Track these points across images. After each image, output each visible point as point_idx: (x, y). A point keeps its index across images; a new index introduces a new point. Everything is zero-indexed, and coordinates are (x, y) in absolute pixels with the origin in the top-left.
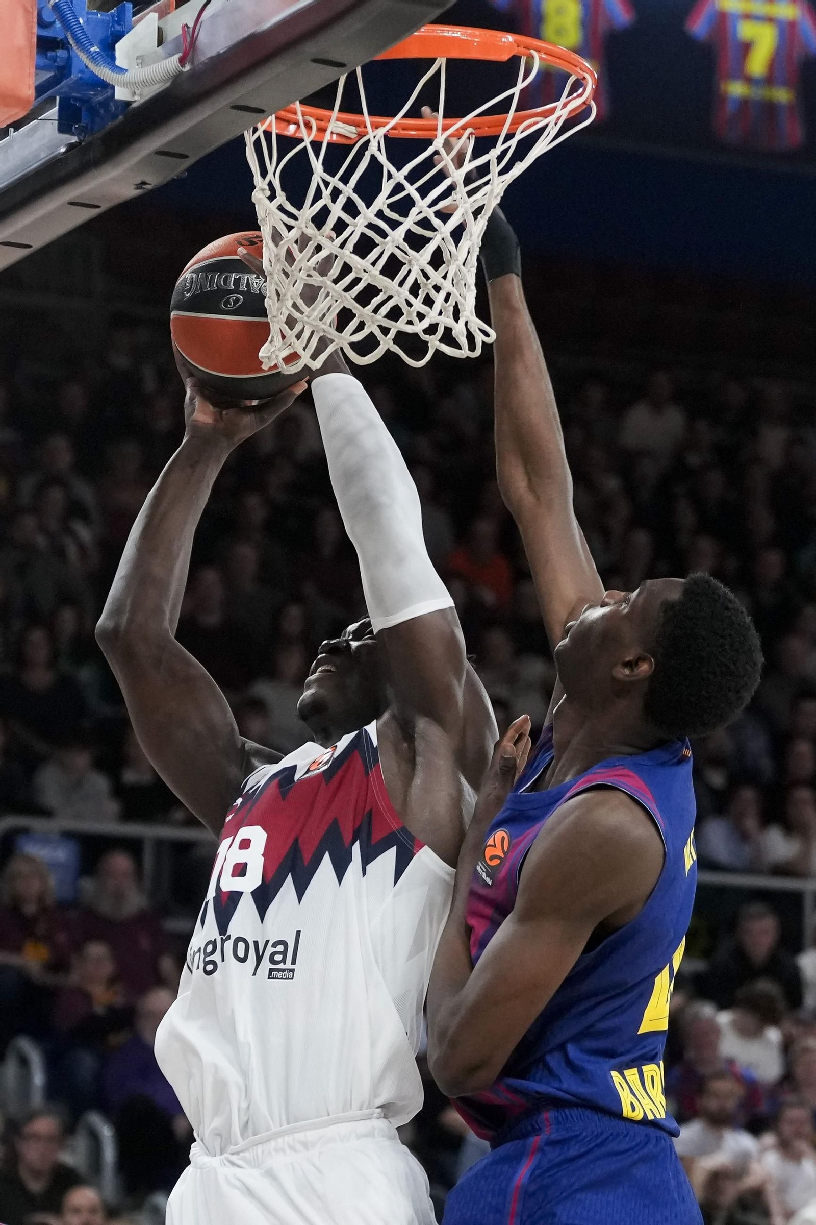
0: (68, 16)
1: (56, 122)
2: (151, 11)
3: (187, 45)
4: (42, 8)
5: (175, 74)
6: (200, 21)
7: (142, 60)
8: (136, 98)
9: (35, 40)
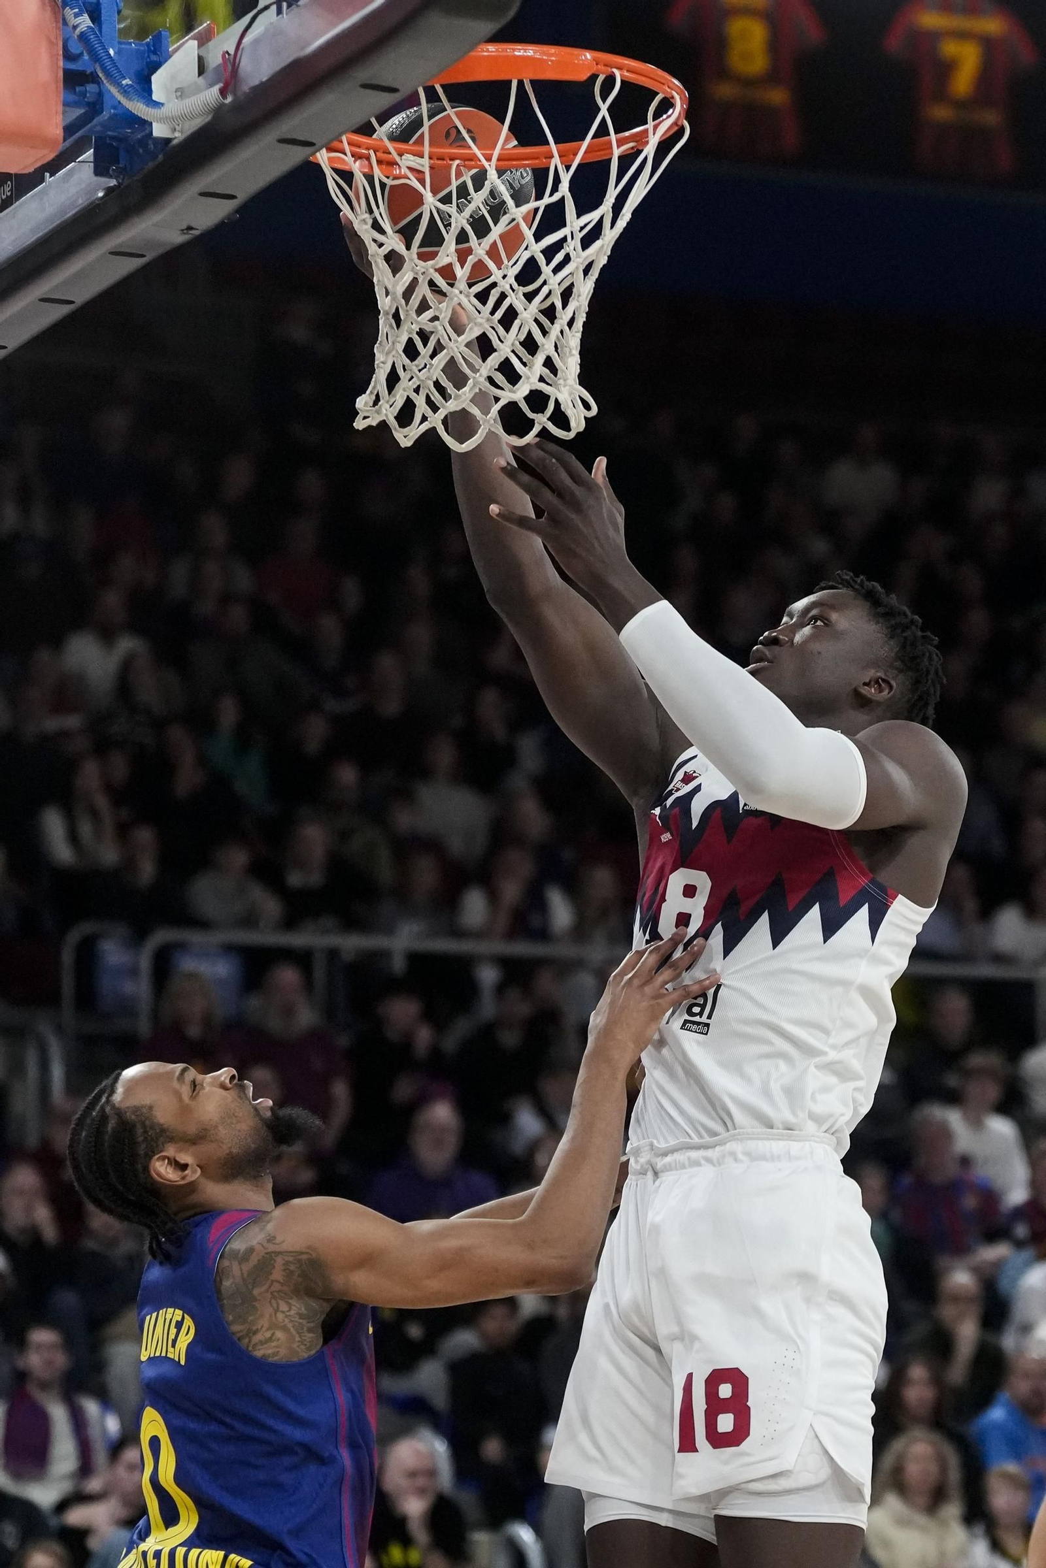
0: (96, 46)
1: (92, 164)
2: (190, 39)
3: (228, 74)
4: (68, 39)
5: (215, 106)
6: (241, 47)
7: (181, 93)
8: (177, 134)
9: (61, 74)
